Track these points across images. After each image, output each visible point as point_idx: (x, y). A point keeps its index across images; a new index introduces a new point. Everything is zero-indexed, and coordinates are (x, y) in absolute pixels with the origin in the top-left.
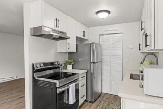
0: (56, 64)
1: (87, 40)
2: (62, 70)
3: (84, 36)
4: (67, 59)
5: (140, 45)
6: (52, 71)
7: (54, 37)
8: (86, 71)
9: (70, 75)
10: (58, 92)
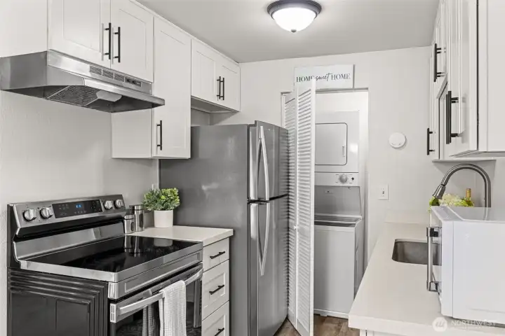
0: (109, 204)
1: (234, 112)
2: (133, 228)
3: (221, 96)
4: (155, 186)
5: (429, 132)
6: (90, 235)
7: (100, 96)
8: (229, 232)
9: (166, 251)
10: (113, 320)
